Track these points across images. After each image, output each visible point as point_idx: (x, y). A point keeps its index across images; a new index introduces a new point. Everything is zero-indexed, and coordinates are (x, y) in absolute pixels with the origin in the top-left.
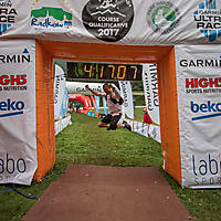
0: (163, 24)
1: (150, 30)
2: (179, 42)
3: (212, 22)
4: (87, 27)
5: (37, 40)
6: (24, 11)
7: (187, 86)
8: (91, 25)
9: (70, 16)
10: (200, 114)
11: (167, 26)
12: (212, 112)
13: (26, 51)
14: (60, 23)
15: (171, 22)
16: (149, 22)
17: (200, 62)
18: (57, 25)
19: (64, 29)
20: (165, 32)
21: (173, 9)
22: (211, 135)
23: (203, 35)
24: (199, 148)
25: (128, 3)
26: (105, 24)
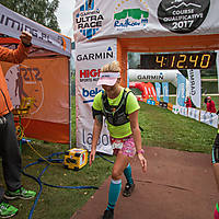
6: (109, 16)
8: (166, 19)
13: (110, 49)
14: (137, 21)
18: (135, 24)
19: (141, 27)
26: (180, 18)
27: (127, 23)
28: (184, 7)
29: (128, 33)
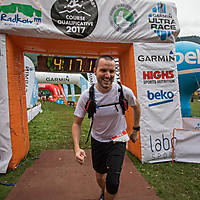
0: (123, 24)
1: (112, 29)
2: (137, 40)
3: (163, 24)
4: (56, 24)
5: (7, 35)
7: (144, 78)
8: (60, 22)
9: (39, 13)
10: (155, 101)
11: (127, 26)
12: (164, 99)
14: (30, 19)
15: (130, 23)
16: (111, 22)
17: (154, 58)
18: (27, 21)
19: (33, 25)
20: (125, 31)
21: (131, 11)
22: (164, 118)
23: (156, 35)
24: (155, 129)
25: (93, 4)
26: (73, 23)
27: (17, 19)
28: (76, 14)
29: (18, 29)
